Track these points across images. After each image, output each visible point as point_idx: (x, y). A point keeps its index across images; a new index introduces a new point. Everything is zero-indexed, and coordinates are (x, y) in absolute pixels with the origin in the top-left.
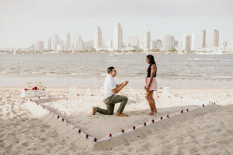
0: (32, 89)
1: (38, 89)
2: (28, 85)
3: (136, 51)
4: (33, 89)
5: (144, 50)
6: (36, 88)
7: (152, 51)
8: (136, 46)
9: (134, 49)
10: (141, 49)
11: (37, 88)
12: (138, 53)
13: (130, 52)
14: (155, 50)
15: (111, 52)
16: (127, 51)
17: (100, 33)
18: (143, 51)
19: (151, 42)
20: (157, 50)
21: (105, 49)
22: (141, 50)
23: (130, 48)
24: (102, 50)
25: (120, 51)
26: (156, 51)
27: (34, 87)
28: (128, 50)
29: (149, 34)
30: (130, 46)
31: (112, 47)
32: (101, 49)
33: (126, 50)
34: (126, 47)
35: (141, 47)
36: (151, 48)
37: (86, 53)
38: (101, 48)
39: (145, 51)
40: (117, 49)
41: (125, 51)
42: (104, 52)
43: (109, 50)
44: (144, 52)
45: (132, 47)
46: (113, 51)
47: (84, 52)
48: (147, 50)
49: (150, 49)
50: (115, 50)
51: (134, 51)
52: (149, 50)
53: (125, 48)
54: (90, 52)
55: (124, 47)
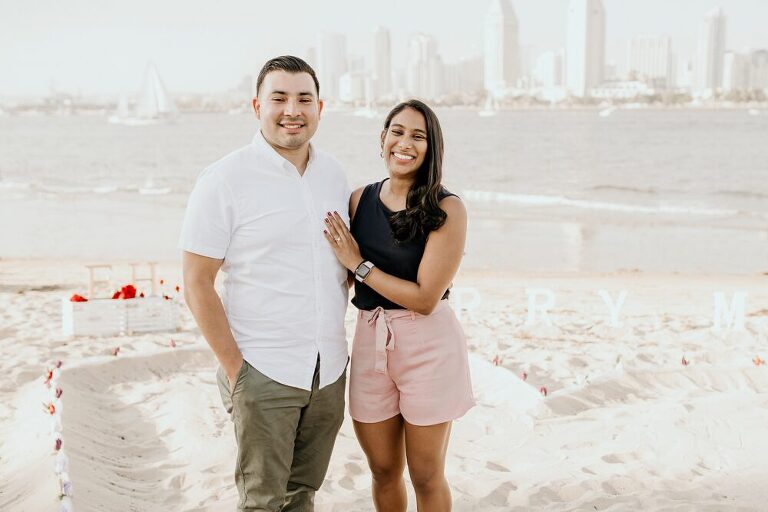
0: (112, 294)
1: (142, 295)
2: (92, 275)
3: (660, 100)
4: (116, 296)
5: (695, 95)
6: (129, 292)
7: (728, 98)
8: (663, 79)
9: (651, 92)
10: (683, 91)
11: (138, 294)
12: (671, 107)
13: (637, 105)
14: (743, 95)
15: (558, 103)
16: (624, 101)
17: (511, 27)
18: (690, 99)
19: (728, 59)
20: (753, 96)
21: (533, 92)
22: (682, 95)
23: (635, 87)
24: (517, 99)
25: (592, 101)
26: (749, 99)
27: (123, 289)
28: (627, 96)
29: (719, 25)
30: (634, 79)
31: (558, 82)
32: (516, 93)
33: (620, 95)
34: (618, 80)
35: (683, 81)
36: (727, 85)
37: (455, 108)
38: (515, 86)
39: (700, 98)
40: (579, 93)
41: (617, 101)
42: (526, 106)
43: (546, 96)
44: (695, 103)
45: (647, 81)
46: (564, 101)
47: (449, 106)
48: (708, 93)
49: (719, 90)
50: (572, 97)
51: (652, 99)
52: (717, 96)
53: (615, 87)
54: (469, 104)
55: (610, 81)
